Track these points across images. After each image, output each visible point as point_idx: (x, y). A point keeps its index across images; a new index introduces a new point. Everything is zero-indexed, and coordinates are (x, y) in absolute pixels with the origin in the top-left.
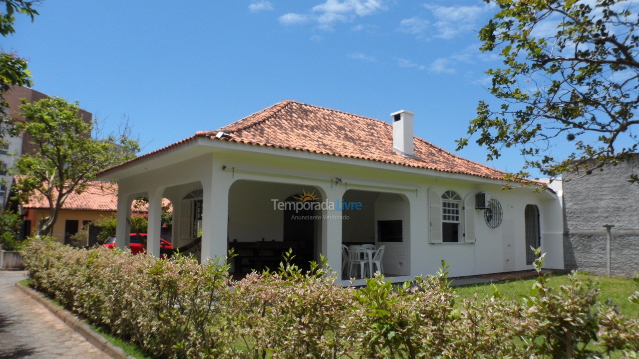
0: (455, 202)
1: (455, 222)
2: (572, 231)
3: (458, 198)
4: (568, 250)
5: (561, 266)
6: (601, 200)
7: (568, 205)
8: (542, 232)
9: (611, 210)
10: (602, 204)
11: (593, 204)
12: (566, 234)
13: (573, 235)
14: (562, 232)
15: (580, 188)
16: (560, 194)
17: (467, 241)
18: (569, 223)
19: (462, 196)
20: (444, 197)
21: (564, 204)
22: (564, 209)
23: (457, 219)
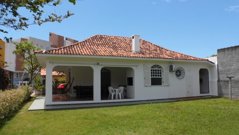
0: (159, 69)
1: (159, 77)
2: (221, 79)
3: (160, 67)
4: (219, 87)
5: (217, 94)
6: (232, 65)
7: (220, 68)
8: (210, 80)
9: (236, 70)
10: (233, 67)
11: (229, 68)
12: (219, 81)
13: (221, 81)
14: (217, 80)
15: (224, 61)
16: (216, 64)
17: (164, 85)
18: (220, 76)
19: (162, 67)
20: (152, 67)
21: (218, 68)
22: (218, 70)
23: (161, 76)
